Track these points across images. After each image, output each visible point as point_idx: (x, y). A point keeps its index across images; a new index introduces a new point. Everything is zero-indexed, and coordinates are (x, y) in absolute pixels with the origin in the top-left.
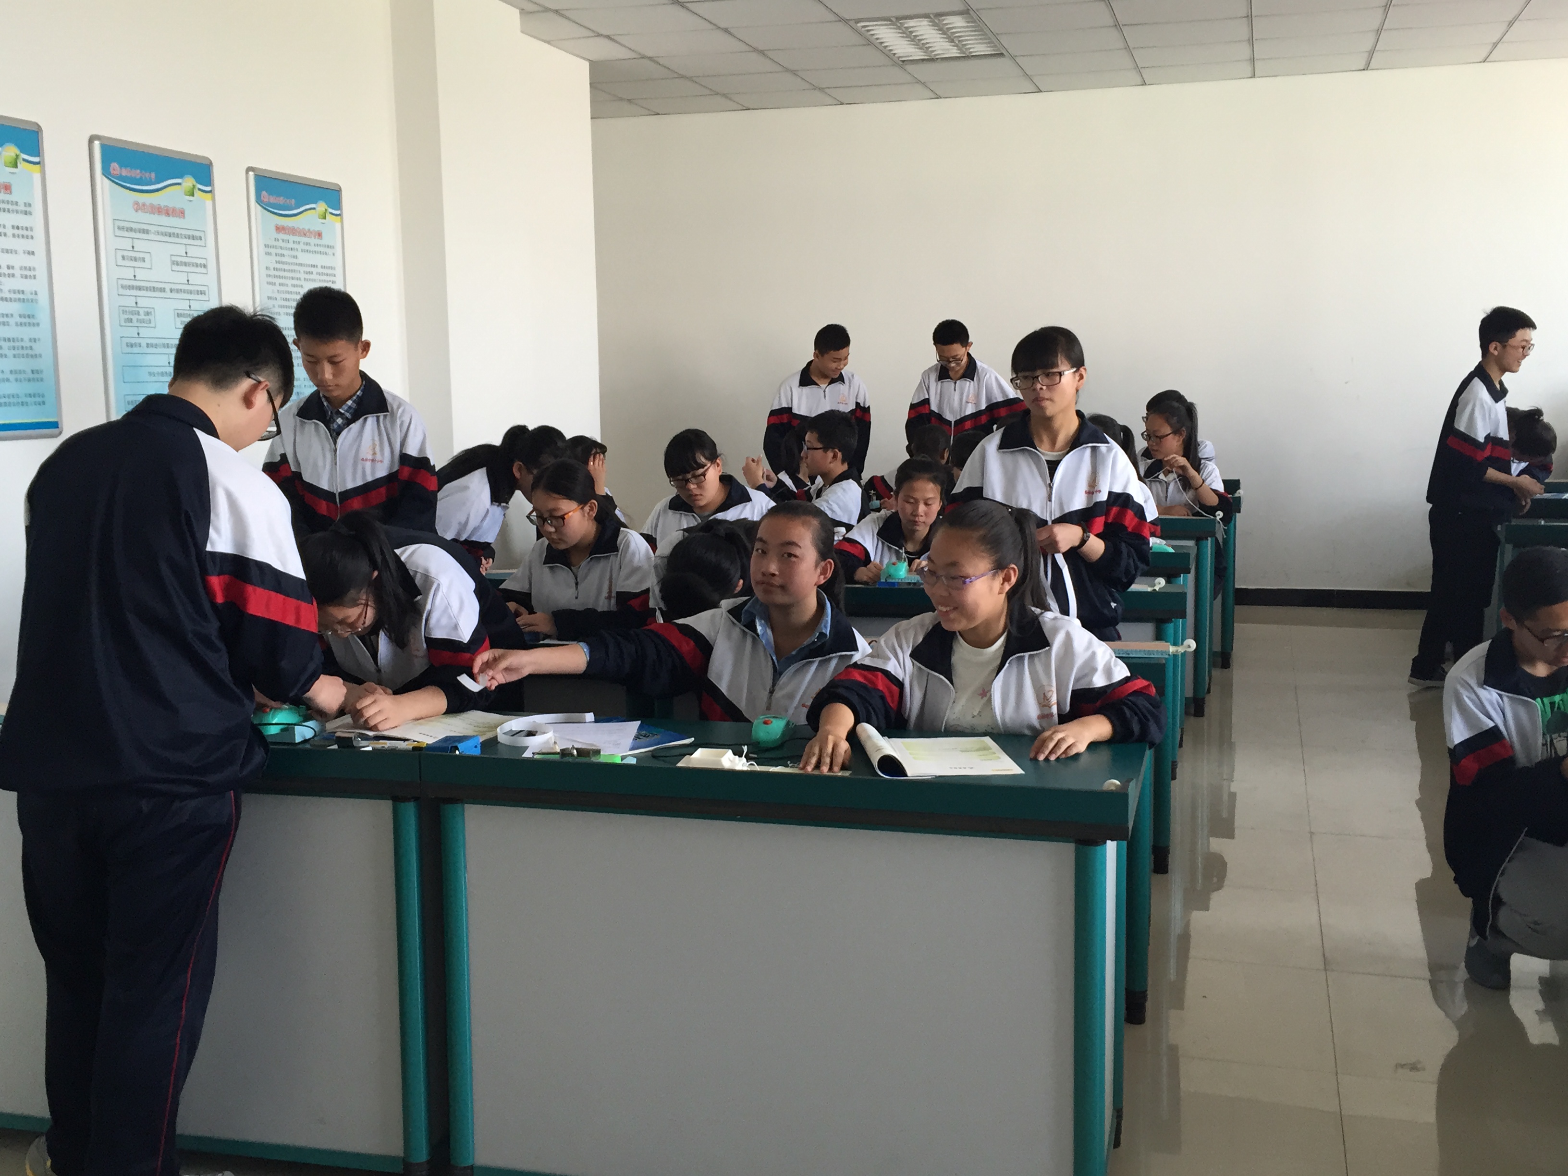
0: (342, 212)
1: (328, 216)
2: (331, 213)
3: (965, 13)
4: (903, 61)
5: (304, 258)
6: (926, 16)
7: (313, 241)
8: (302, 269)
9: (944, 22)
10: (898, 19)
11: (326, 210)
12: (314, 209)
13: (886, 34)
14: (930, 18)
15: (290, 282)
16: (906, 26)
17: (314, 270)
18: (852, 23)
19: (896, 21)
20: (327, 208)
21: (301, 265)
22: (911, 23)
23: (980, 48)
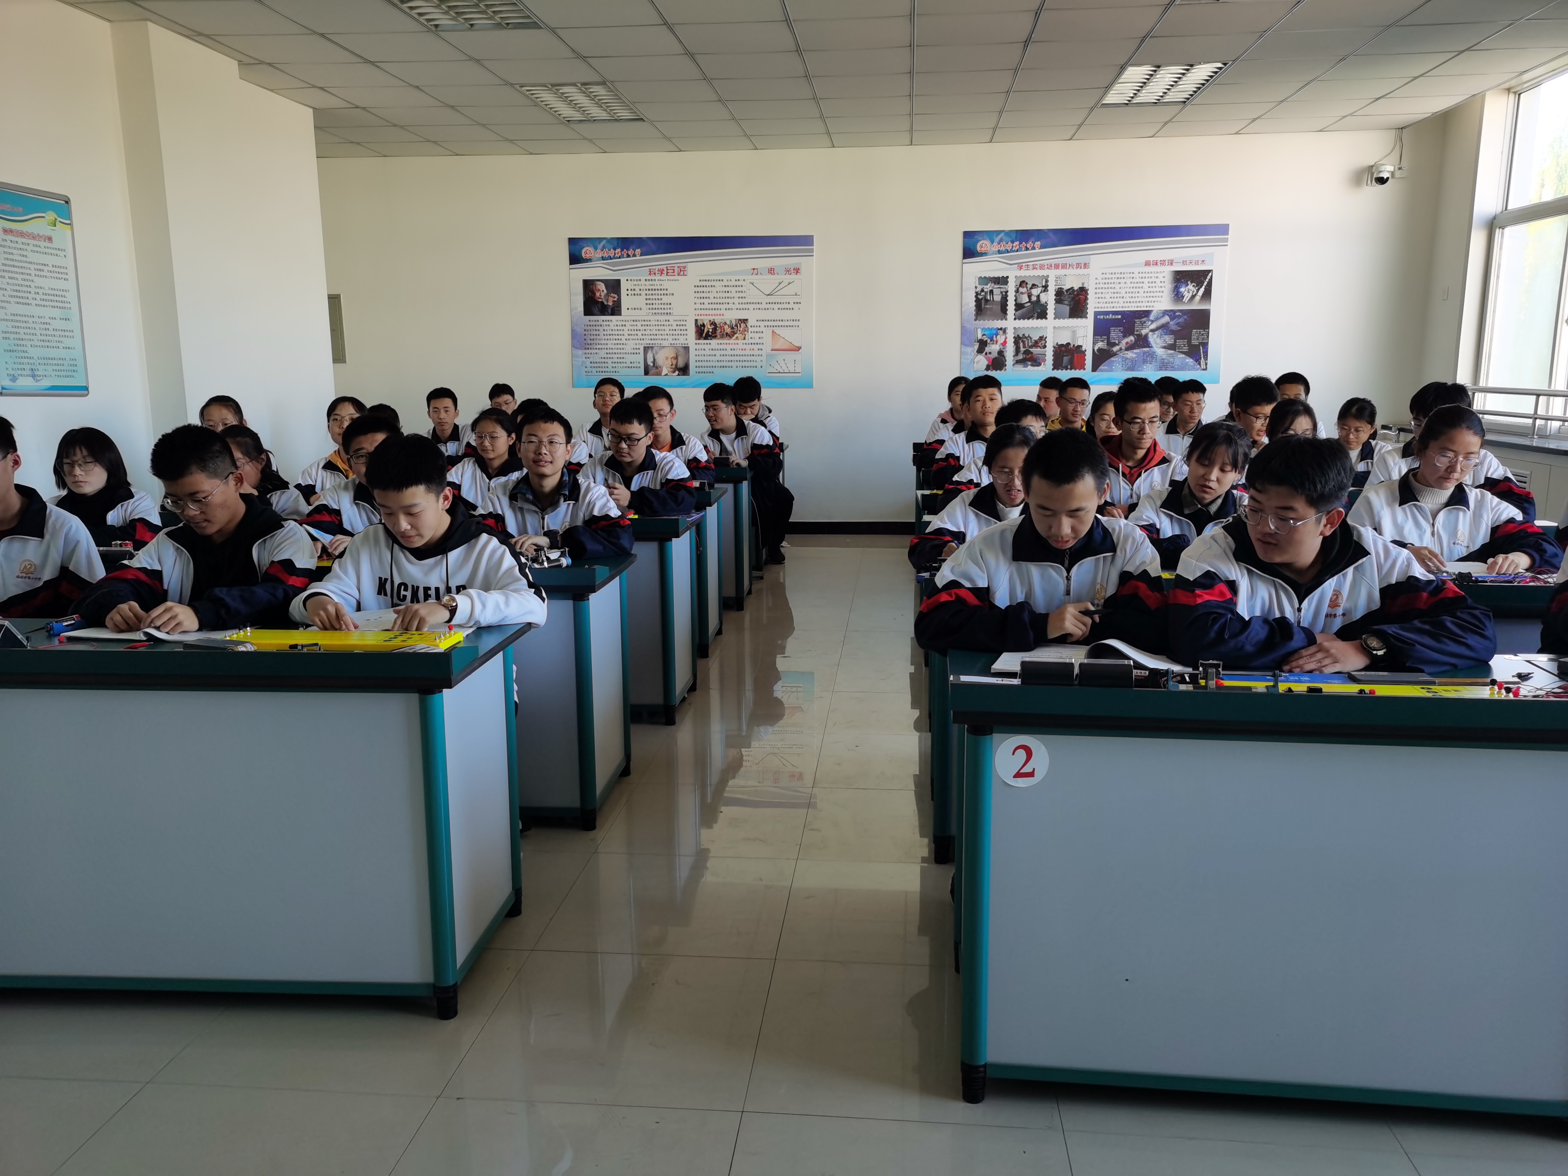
0: (72, 222)
1: (58, 224)
2: (60, 222)
3: (603, 83)
4: (569, 121)
5: (32, 257)
6: (574, 85)
7: (42, 244)
8: (32, 266)
9: (591, 90)
10: (553, 85)
11: (56, 219)
12: (43, 217)
13: (547, 97)
14: (577, 86)
15: (19, 277)
16: (561, 91)
17: (45, 268)
18: (517, 87)
19: (554, 87)
20: (56, 217)
21: (31, 263)
22: (565, 89)
23: (625, 114)
